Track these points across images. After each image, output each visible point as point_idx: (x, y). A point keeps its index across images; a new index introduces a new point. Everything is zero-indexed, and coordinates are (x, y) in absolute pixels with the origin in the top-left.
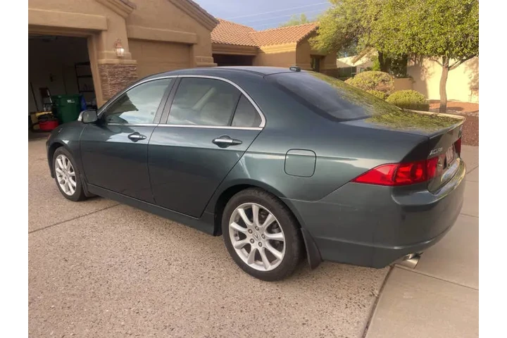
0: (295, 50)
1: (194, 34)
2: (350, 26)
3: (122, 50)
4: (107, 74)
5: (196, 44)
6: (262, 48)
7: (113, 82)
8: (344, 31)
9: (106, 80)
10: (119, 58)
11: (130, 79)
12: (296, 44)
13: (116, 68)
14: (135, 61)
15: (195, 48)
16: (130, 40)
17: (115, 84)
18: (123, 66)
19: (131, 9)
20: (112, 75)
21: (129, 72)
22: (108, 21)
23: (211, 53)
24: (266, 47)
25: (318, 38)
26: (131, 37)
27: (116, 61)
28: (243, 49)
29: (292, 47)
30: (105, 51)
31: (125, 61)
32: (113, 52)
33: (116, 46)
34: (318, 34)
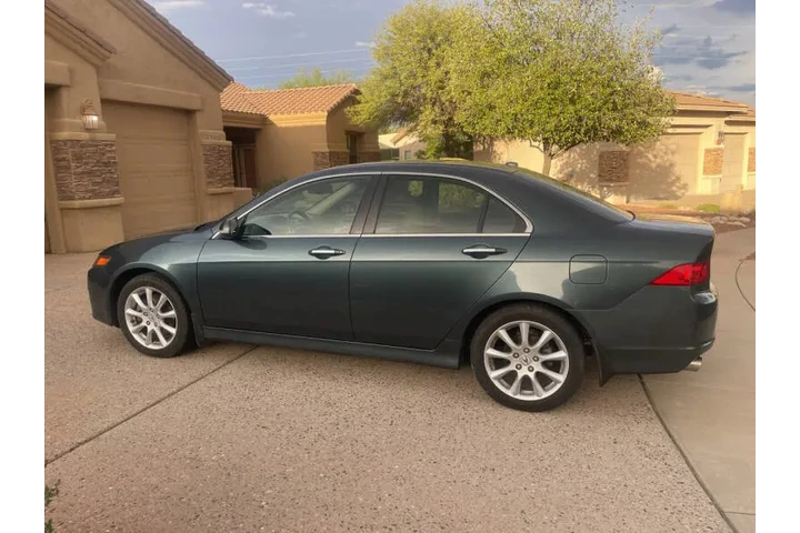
0: (324, 123)
1: (196, 95)
2: (406, 94)
3: (95, 118)
4: (70, 156)
5: (199, 110)
6: (272, 117)
7: (80, 170)
8: (399, 100)
9: (68, 168)
10: (88, 130)
11: (106, 164)
12: (326, 114)
13: (83, 146)
14: (112, 136)
15: (199, 117)
16: (104, 102)
17: (83, 173)
18: (94, 143)
19: (107, 54)
20: (78, 158)
21: (104, 154)
22: (71, 71)
23: (221, 125)
24: (279, 116)
25: (359, 107)
26: (105, 97)
27: (85, 136)
28: (245, 118)
29: (320, 119)
30: (67, 120)
31: (100, 136)
32: (78, 121)
33: (83, 111)
34: (359, 103)
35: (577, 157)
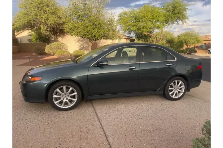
35: (84, 43)
